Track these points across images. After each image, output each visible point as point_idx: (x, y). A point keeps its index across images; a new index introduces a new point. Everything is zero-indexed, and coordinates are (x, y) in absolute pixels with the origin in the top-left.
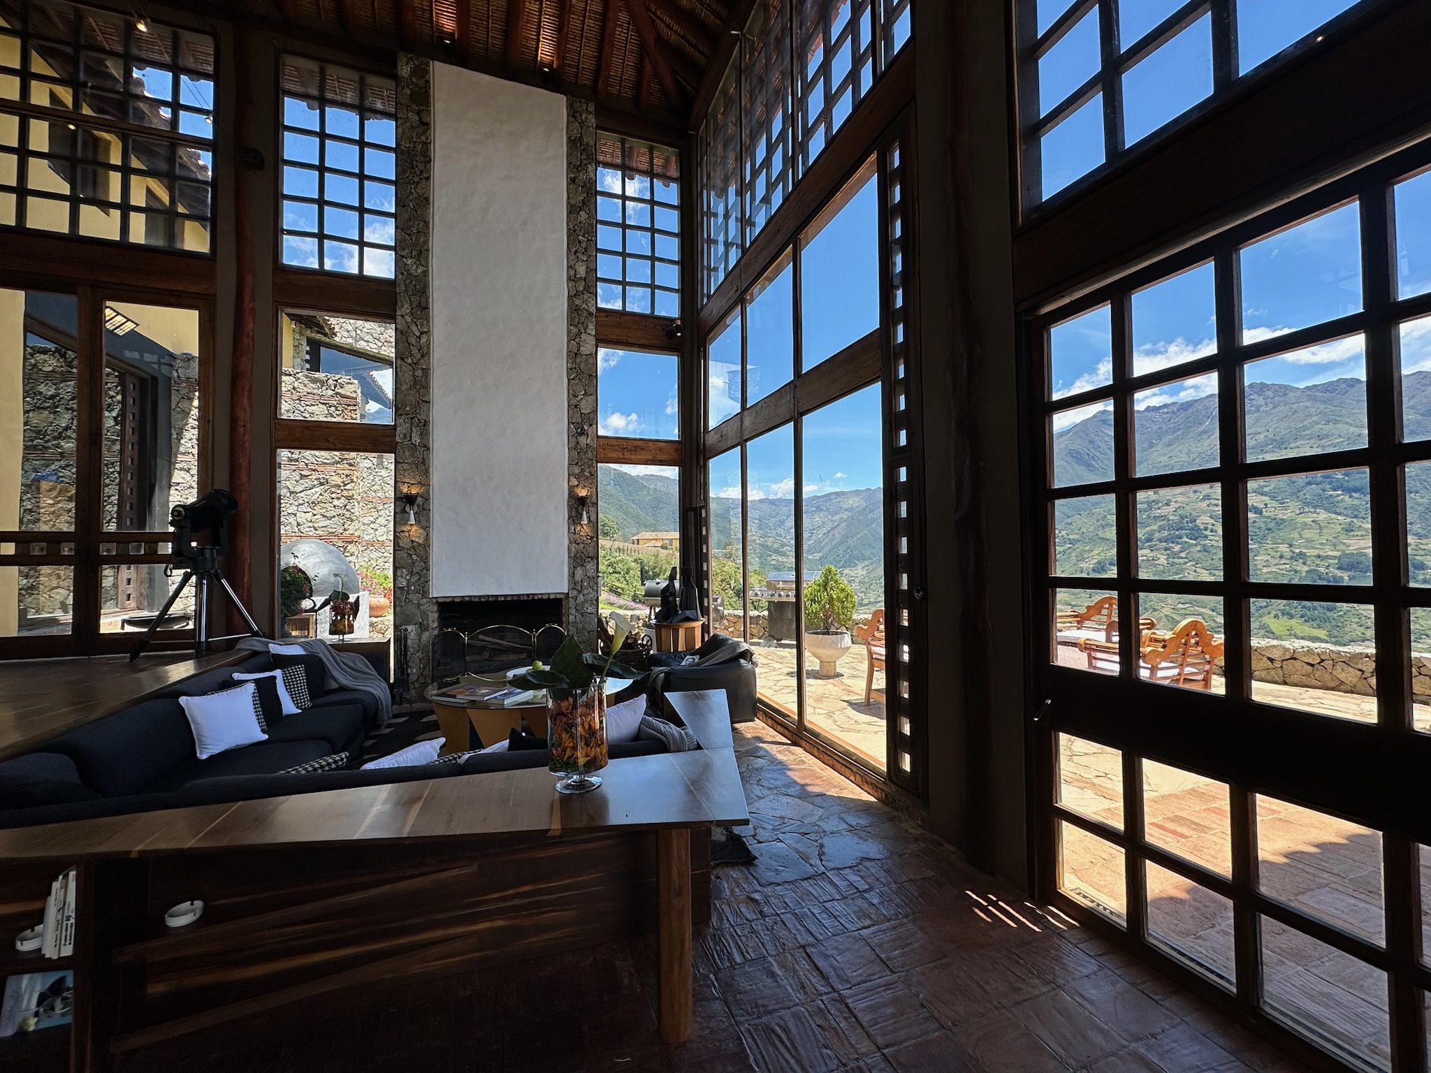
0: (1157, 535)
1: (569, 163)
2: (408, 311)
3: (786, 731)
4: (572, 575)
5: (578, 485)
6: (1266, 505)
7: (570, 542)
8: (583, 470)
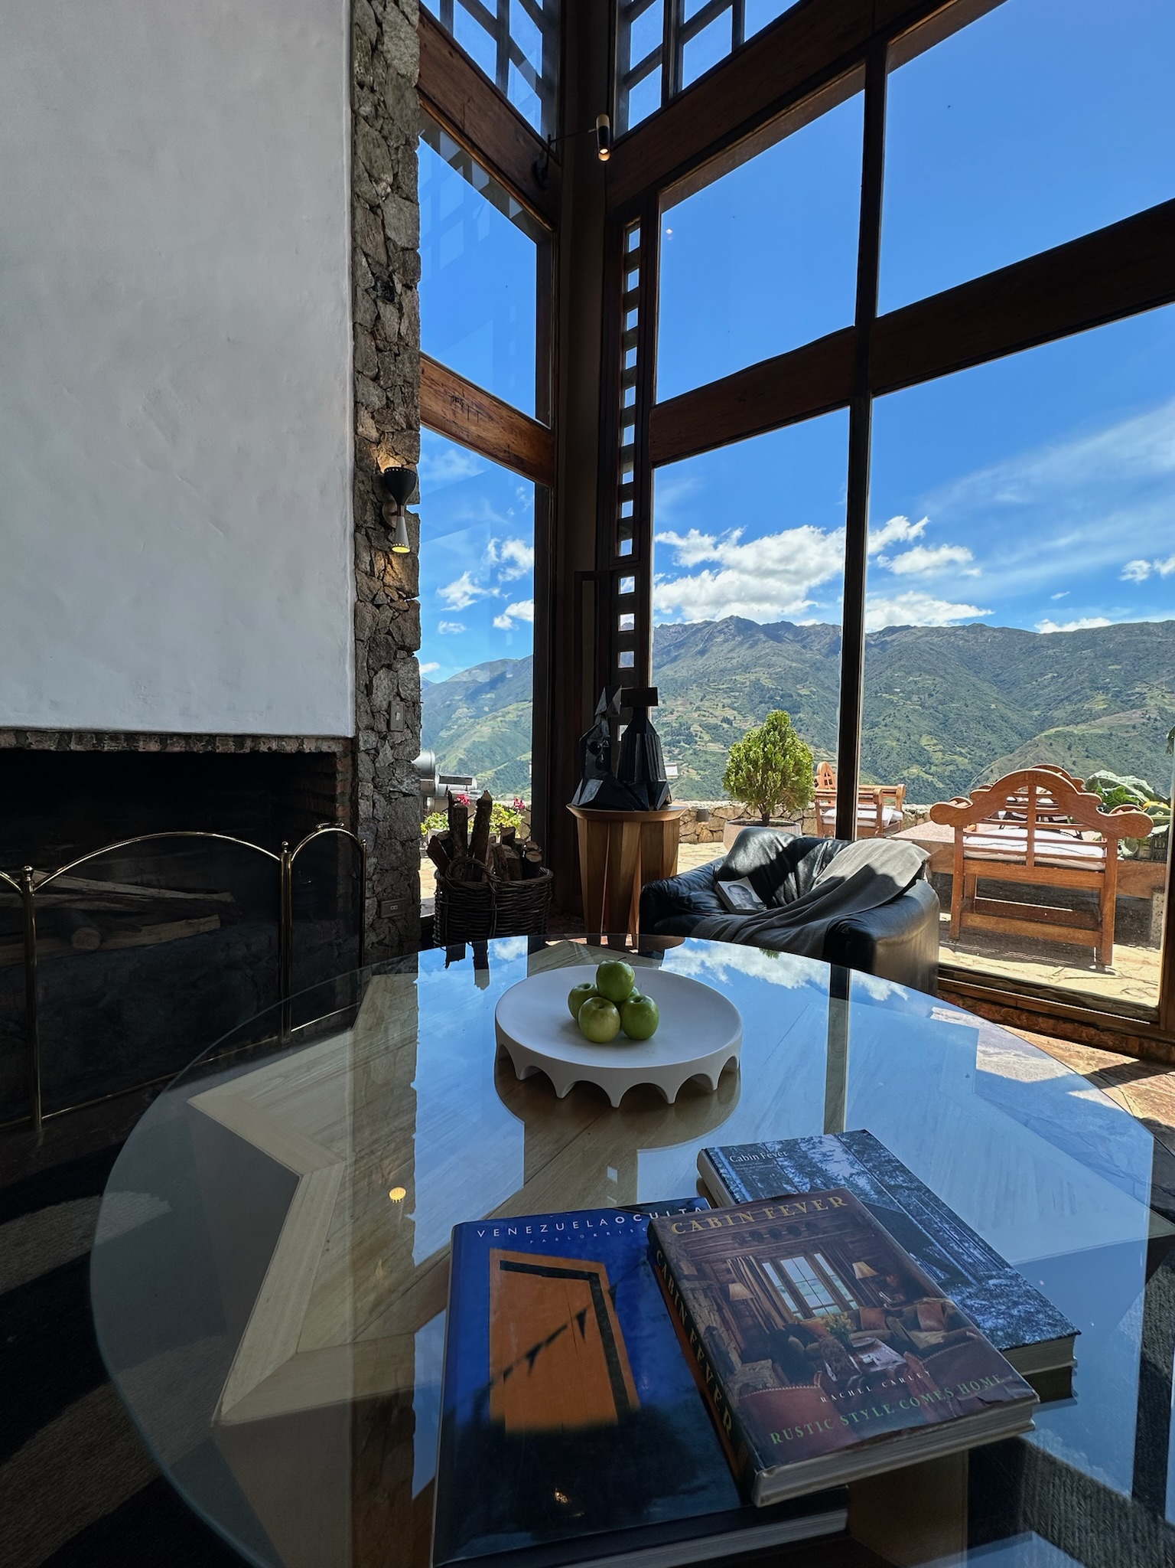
3: (1093, 1031)
4: (365, 689)
5: (377, 438)
6: (735, 717)
7: (360, 598)
8: (390, 405)
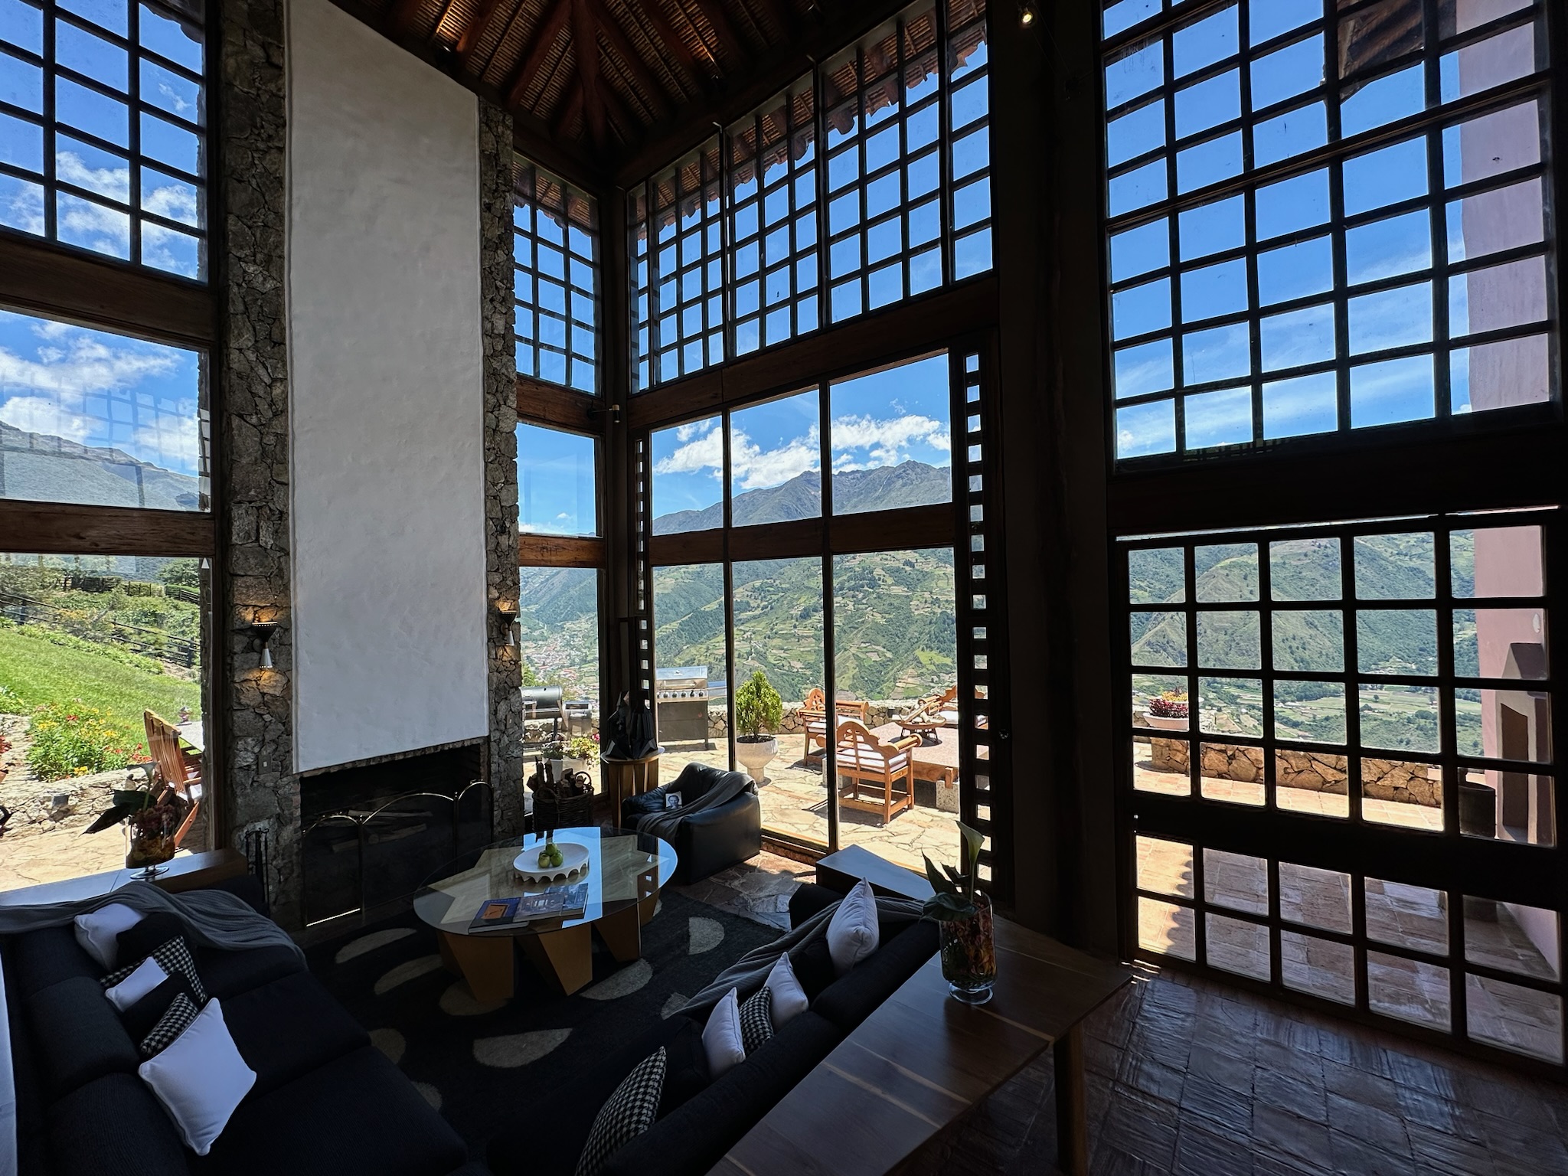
0: (847, 584)
1: (483, 185)
2: (250, 344)
3: (811, 859)
4: (494, 712)
5: (499, 598)
7: (491, 671)
8: (504, 579)
